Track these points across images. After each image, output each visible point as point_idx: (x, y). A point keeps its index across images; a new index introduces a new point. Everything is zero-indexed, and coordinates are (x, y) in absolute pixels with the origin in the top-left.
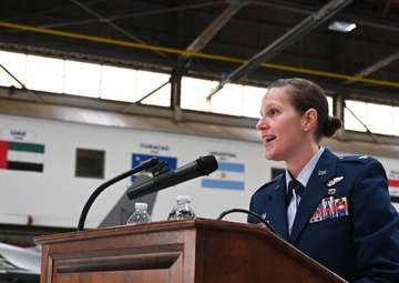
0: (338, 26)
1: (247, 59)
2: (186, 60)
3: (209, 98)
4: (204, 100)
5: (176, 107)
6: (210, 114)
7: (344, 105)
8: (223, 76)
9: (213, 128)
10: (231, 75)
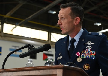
0: (51, 12)
1: (24, 19)
2: (5, 19)
3: (12, 30)
4: (11, 30)
5: (2, 32)
6: (12, 35)
7: (51, 34)
8: (16, 24)
9: (13, 39)
10: (19, 24)
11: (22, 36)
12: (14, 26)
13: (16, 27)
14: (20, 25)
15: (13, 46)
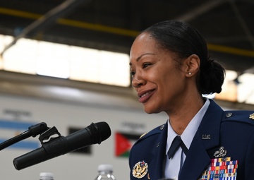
3: (2, 54)
8: (17, 31)
9: (7, 86)
10: (26, 30)
11: (37, 76)
12: (9, 39)
13: (14, 43)
14: (31, 36)
15: (8, 112)
